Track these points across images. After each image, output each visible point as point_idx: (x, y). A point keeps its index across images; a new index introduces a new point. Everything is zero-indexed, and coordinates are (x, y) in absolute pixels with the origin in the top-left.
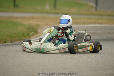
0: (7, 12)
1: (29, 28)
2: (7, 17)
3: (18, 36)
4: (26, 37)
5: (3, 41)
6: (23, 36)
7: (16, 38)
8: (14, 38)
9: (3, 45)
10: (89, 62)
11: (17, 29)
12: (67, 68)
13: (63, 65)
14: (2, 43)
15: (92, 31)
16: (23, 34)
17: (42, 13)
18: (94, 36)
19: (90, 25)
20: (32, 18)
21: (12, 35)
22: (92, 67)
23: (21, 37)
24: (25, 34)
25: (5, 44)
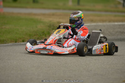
0: (26, 8)
1: (50, 26)
2: (25, 14)
3: (37, 35)
4: (47, 35)
5: (21, 40)
6: (43, 35)
7: (35, 36)
8: (33, 37)
9: (20, 45)
10: (116, 64)
11: (37, 27)
12: (91, 70)
13: (86, 66)
14: (20, 42)
15: (119, 30)
16: (43, 32)
17: (64, 9)
18: (121, 35)
19: (116, 23)
20: (53, 15)
21: (31, 33)
22: (119, 69)
23: (41, 36)
24: (46, 33)
25: (23, 43)
